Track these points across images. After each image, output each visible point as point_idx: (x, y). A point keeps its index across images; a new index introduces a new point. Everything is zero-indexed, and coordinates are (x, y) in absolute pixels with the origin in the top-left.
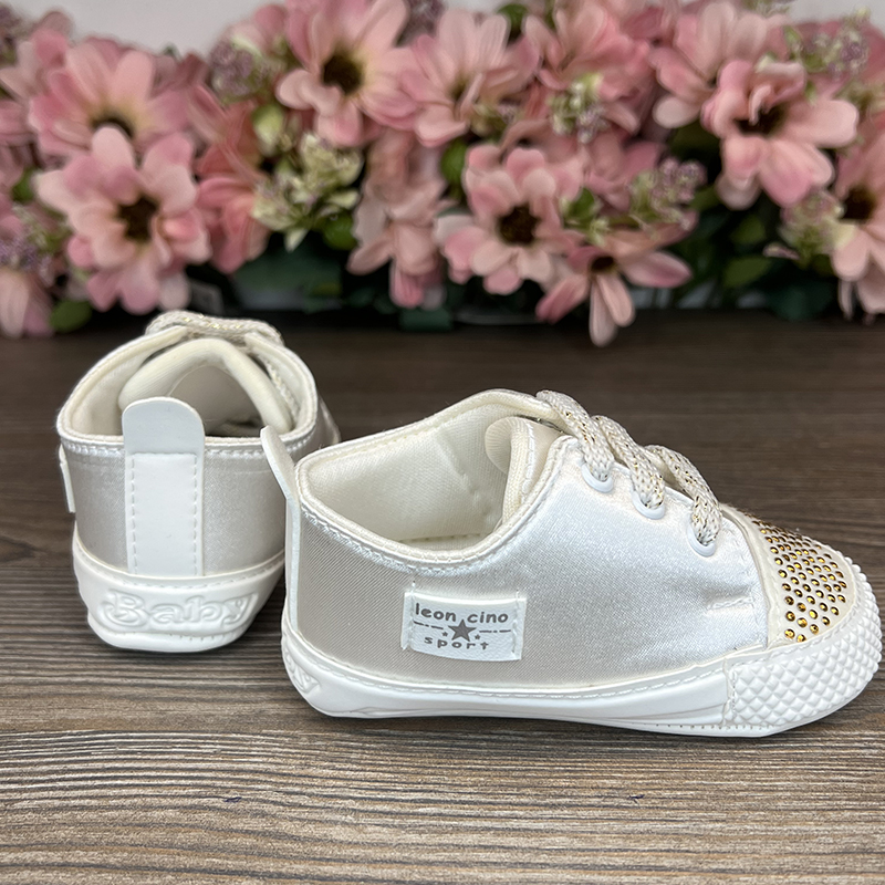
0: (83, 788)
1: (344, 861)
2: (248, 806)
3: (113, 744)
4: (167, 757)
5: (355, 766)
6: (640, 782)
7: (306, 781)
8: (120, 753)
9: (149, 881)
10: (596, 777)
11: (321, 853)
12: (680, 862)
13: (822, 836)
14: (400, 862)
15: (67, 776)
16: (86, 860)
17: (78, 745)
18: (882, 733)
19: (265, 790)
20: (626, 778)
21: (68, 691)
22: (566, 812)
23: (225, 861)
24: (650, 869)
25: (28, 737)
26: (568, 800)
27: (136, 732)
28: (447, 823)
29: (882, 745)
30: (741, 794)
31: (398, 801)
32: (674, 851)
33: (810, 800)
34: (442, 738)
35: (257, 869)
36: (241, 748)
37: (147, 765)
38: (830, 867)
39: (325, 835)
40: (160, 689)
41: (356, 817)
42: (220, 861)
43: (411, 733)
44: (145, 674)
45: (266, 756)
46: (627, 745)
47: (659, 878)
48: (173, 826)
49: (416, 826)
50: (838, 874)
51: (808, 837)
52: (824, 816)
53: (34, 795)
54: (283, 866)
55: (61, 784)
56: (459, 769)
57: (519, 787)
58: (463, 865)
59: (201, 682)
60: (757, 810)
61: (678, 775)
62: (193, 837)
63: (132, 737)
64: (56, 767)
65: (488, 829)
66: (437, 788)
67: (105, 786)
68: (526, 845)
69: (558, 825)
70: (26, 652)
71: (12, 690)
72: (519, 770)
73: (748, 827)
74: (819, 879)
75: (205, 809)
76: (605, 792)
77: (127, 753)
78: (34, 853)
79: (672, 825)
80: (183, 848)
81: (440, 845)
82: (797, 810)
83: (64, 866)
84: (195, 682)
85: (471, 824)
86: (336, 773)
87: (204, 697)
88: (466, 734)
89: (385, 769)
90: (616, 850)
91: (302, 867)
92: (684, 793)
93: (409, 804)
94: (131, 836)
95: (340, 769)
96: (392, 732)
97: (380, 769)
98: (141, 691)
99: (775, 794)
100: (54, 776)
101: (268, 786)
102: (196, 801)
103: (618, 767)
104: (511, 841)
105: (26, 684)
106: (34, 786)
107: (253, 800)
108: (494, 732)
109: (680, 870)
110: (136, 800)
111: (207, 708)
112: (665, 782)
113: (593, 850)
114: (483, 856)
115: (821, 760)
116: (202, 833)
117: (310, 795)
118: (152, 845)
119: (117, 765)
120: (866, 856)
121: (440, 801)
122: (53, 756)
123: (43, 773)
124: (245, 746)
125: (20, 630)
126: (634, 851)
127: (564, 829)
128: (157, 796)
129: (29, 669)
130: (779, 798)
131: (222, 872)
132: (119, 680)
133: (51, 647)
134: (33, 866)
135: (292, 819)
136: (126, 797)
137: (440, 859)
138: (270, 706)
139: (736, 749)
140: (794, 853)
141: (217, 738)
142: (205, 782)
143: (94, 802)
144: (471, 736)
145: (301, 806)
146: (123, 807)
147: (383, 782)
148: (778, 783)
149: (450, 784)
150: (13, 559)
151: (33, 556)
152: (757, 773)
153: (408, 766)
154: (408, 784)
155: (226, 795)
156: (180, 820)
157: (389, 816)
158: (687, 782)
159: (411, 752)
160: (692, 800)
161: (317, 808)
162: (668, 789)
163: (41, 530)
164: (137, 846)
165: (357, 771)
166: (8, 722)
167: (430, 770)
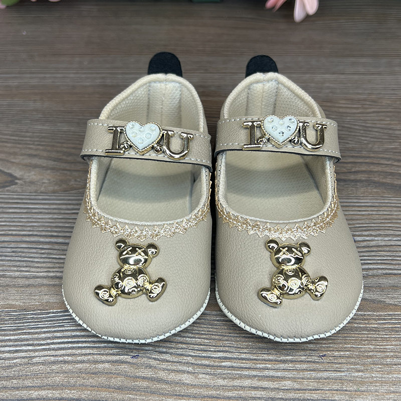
0: (63, 349)
1: (190, 396)
2: (142, 361)
5: (190, 335)
6: (324, 346)
7: (168, 345)
11: (179, 391)
12: (343, 397)
14: (216, 397)
15: (55, 341)
16: (70, 395)
17: (57, 320)
20: (317, 343)
21: (47, 282)
22: (290, 365)
23: (136, 396)
25: (32, 314)
26: (291, 357)
28: (236, 372)
30: (370, 354)
31: (212, 358)
32: (340, 390)
39: (180, 380)
41: (193, 368)
42: (133, 396)
48: (108, 373)
49: (221, 374)
53: (41, 353)
55: (52, 346)
56: (239, 337)
57: (269, 349)
58: (245, 399)
60: (377, 364)
61: (341, 341)
62: (118, 381)
64: (49, 335)
65: (255, 376)
66: (230, 349)
67: (74, 348)
68: (272, 387)
69: (286, 374)
70: (23, 255)
71: (20, 281)
73: (374, 375)
75: (122, 362)
76: (308, 352)
78: (47, 391)
79: (339, 374)
80: (115, 388)
81: (233, 386)
82: (395, 365)
83: (61, 400)
85: (247, 373)
86: (182, 340)
90: (314, 390)
92: (344, 353)
93: (217, 360)
94: (90, 380)
95: (184, 337)
97: (202, 336)
99: (386, 354)
100: (49, 341)
101: (151, 348)
102: (117, 358)
104: (265, 384)
105: (26, 278)
106: (40, 348)
107: (144, 357)
110: (89, 357)
112: (335, 346)
113: (303, 390)
114: (253, 393)
116: (123, 378)
117: (171, 354)
118: (100, 386)
119: (78, 333)
121: (231, 358)
122: (46, 328)
123: (43, 339)
125: (18, 239)
126: (322, 390)
127: (290, 376)
128: (99, 354)
129: (26, 266)
130: (387, 357)
133: (34, 251)
134: (47, 399)
135: (164, 370)
136: (85, 355)
137: (234, 395)
139: (368, 324)
140: (394, 392)
143: (70, 358)
145: (167, 361)
146: (82, 362)
147: (204, 345)
148: (387, 347)
149: (236, 347)
150: (7, 186)
151: (16, 184)
152: (378, 340)
153: (215, 335)
154: (216, 346)
155: (131, 354)
156: (112, 370)
157: (209, 368)
158: (346, 346)
159: (216, 325)
160: (348, 357)
161: (175, 362)
162: (337, 351)
163: (18, 164)
164: (93, 387)
165: (191, 338)
166: (21, 304)
167: (226, 338)
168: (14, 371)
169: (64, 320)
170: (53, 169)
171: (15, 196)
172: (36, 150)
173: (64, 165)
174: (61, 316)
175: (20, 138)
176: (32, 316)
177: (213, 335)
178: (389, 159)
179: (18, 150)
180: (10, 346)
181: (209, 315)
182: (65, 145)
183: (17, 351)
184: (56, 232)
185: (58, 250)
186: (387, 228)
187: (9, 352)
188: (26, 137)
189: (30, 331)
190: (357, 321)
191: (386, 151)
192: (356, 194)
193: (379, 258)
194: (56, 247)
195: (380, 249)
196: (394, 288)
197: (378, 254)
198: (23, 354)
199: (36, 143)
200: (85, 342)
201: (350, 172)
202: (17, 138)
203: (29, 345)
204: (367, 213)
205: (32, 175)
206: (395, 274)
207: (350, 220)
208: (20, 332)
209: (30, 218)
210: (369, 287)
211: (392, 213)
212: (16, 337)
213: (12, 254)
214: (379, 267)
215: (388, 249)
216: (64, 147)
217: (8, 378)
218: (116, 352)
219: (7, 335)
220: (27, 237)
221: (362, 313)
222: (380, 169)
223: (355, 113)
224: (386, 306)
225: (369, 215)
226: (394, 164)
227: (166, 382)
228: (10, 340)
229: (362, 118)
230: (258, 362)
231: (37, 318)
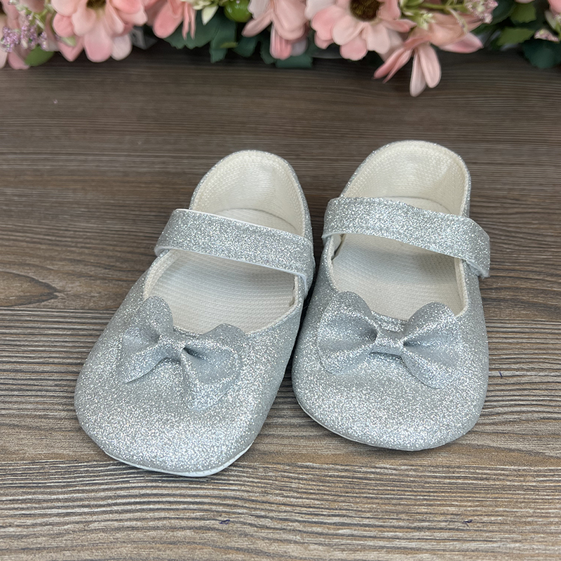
0: (130, 511)
2: (235, 527)
3: (142, 473)
4: (178, 485)
5: (295, 494)
6: (469, 509)
7: (267, 506)
8: (148, 481)
10: (443, 505)
15: (118, 501)
19: (244, 513)
20: (460, 506)
22: (427, 533)
25: (86, 466)
26: (427, 524)
28: (357, 542)
30: (529, 519)
31: (325, 523)
34: (346, 470)
37: (166, 492)
39: (285, 552)
41: (302, 537)
43: (326, 466)
45: (239, 485)
46: (458, 478)
48: (190, 543)
49: (339, 545)
53: (100, 517)
55: (115, 508)
56: (359, 497)
57: (398, 513)
60: (539, 533)
61: (491, 503)
62: (205, 553)
64: (109, 493)
65: (382, 547)
66: (348, 513)
67: (142, 510)
69: (423, 545)
72: (396, 499)
73: (535, 547)
76: (449, 517)
77: (152, 481)
79: (490, 545)
85: (371, 543)
86: (285, 500)
88: (360, 467)
89: (314, 497)
92: (496, 518)
93: (332, 527)
94: (167, 552)
95: (287, 497)
96: (315, 465)
97: (311, 496)
99: (549, 520)
100: (110, 501)
101: (245, 511)
102: (202, 523)
103: (455, 497)
104: (396, 557)
106: (99, 510)
107: (237, 522)
108: (377, 466)
110: (165, 522)
112: (484, 509)
116: (210, 550)
117: (272, 518)
119: (148, 491)
121: (350, 524)
122: (106, 484)
123: (102, 499)
124: (224, 475)
125: (63, 368)
127: (428, 547)
128: (177, 518)
130: (551, 523)
135: (264, 539)
136: (159, 519)
139: (524, 481)
142: (206, 507)
143: (139, 524)
144: (364, 469)
145: (268, 528)
147: (314, 507)
148: (550, 511)
149: (355, 510)
150: (44, 301)
151: (56, 297)
152: (537, 502)
153: (328, 495)
154: (330, 509)
155: (220, 518)
156: (195, 539)
157: (322, 536)
158: (497, 509)
159: (329, 482)
160: (500, 524)
161: (277, 529)
162: (486, 515)
163: (57, 272)
165: (297, 498)
166: (71, 453)
167: (342, 498)
168: (65, 540)
169: (128, 474)
170: (104, 279)
171: (55, 314)
172: (81, 254)
173: (118, 274)
174: (124, 469)
175: (58, 239)
176: (86, 469)
177: (324, 494)
178: (540, 273)
179: (56, 253)
180: (59, 507)
181: (319, 469)
182: (118, 249)
183: (68, 514)
186: (542, 360)
187: (58, 515)
188: (65, 237)
189: (85, 488)
190: (510, 478)
191: (536, 262)
192: (500, 316)
193: (534, 398)
195: (534, 387)
196: (555, 436)
197: (532, 394)
198: (77, 518)
199: (79, 245)
200: (159, 502)
201: (491, 289)
202: (54, 238)
203: (83, 506)
204: (515, 340)
205: (76, 287)
206: (555, 419)
207: (494, 349)
208: (71, 489)
210: (523, 434)
211: (547, 341)
212: (66, 496)
213: (55, 388)
214: (534, 409)
215: (544, 387)
216: (117, 251)
217: (59, 549)
218: (200, 515)
219: (54, 494)
220: (74, 366)
221: (516, 467)
222: (528, 285)
223: (492, 214)
224: (545, 459)
225: (518, 343)
226: (546, 279)
227: (267, 555)
228: (59, 500)
229: (502, 221)
230: (385, 530)
231: (93, 472)
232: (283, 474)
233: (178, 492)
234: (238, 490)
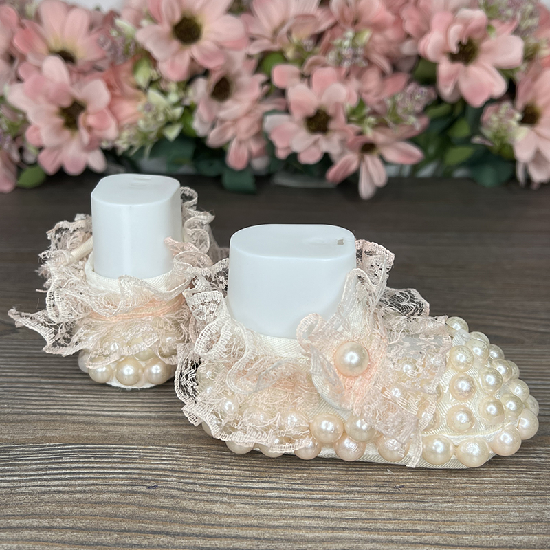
0: (59, 479)
1: (223, 526)
2: (162, 491)
3: (76, 452)
4: (110, 460)
5: (227, 467)
6: (402, 477)
7: (197, 476)
8: (81, 458)
9: (103, 538)
10: (375, 475)
11: (209, 520)
12: (427, 527)
13: (512, 511)
14: (257, 526)
15: (48, 472)
16: (63, 524)
17: (54, 453)
18: (547, 448)
19: (172, 481)
20: (393, 475)
21: (46, 419)
22: (357, 496)
23: (150, 526)
24: (409, 531)
25: (23, 447)
26: (358, 488)
27: (90, 444)
28: (285, 502)
29: (547, 456)
30: (463, 485)
31: (254, 488)
32: (423, 520)
33: (504, 489)
35: (170, 530)
36: (156, 455)
37: (98, 465)
38: (517, 530)
39: (210, 509)
40: (103, 418)
41: (229, 498)
42: (146, 526)
44: (93, 408)
45: (171, 460)
47: (415, 537)
48: (116, 503)
49: (266, 504)
50: (522, 535)
51: (504, 511)
52: (513, 499)
53: (28, 484)
54: (186, 529)
55: (45, 477)
56: (291, 469)
57: (328, 480)
58: (296, 528)
59: (129, 413)
60: (473, 496)
61: (424, 473)
62: (129, 510)
63: (88, 448)
64: (41, 466)
65: (310, 506)
66: (278, 480)
67: (72, 479)
68: (333, 516)
69: (352, 504)
70: (18, 393)
71: (10, 417)
72: (327, 470)
73: (468, 506)
74: (511, 538)
75: (135, 493)
76: (380, 484)
77: (85, 458)
78: (31, 520)
79: (422, 504)
80: (123, 517)
81: (281, 516)
82: (496, 496)
83: (50, 528)
84: (125, 413)
85: (300, 503)
86: (215, 471)
87: (132, 423)
89: (245, 468)
90: (388, 520)
91: (197, 529)
92: (428, 484)
93: (261, 490)
94: (91, 509)
95: (218, 469)
97: (243, 468)
98: (92, 418)
99: (483, 486)
100: (40, 472)
101: (174, 479)
102: (129, 488)
104: (324, 513)
105: (19, 414)
106: (28, 478)
107: (165, 488)
109: (427, 532)
110: (92, 487)
111: (134, 429)
112: (416, 478)
113: (374, 519)
114: (307, 523)
115: (510, 465)
116: (135, 508)
117: (200, 485)
118: (104, 515)
119: (79, 465)
120: (539, 524)
121: (280, 489)
122: (39, 460)
123: (33, 470)
124: (158, 453)
125: (13, 380)
126: (399, 520)
127: (356, 506)
128: (105, 485)
129: (20, 404)
130: (486, 488)
131: (148, 532)
132: (77, 412)
133: (32, 390)
134: (31, 528)
135: (190, 500)
136: (86, 485)
137: (282, 524)
138: (172, 428)
140: (495, 522)
141: (141, 449)
142: (135, 476)
143: (66, 488)
145: (194, 491)
146: (85, 492)
147: (244, 476)
148: (485, 479)
149: (286, 478)
150: (5, 334)
153: (259, 467)
154: (260, 478)
155: (148, 485)
156: (120, 500)
157: (249, 498)
158: (430, 478)
160: (433, 489)
161: (205, 492)
162: (419, 482)
164: (94, 516)
165: (228, 469)
166: (9, 438)
167: (273, 470)
169: (62, 452)
171: (15, 343)
174: (59, 449)
184: (62, 373)
185: (64, 389)
189: (17, 463)
194: (61, 387)
198: (5, 484)
200: (89, 473)
203: (13, 476)
208: (4, 463)
209: (31, 361)
213: (4, 392)
218: (128, 482)
220: (25, 378)
226: (487, 317)
227: (192, 512)
230: (314, 493)
231: (27, 451)
232: (216, 452)
233: (110, 465)
234: (170, 464)
